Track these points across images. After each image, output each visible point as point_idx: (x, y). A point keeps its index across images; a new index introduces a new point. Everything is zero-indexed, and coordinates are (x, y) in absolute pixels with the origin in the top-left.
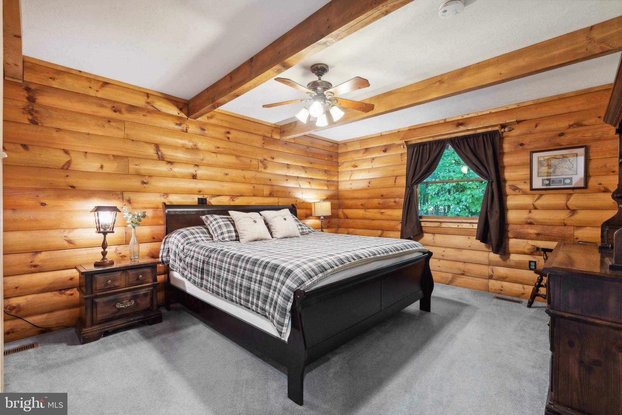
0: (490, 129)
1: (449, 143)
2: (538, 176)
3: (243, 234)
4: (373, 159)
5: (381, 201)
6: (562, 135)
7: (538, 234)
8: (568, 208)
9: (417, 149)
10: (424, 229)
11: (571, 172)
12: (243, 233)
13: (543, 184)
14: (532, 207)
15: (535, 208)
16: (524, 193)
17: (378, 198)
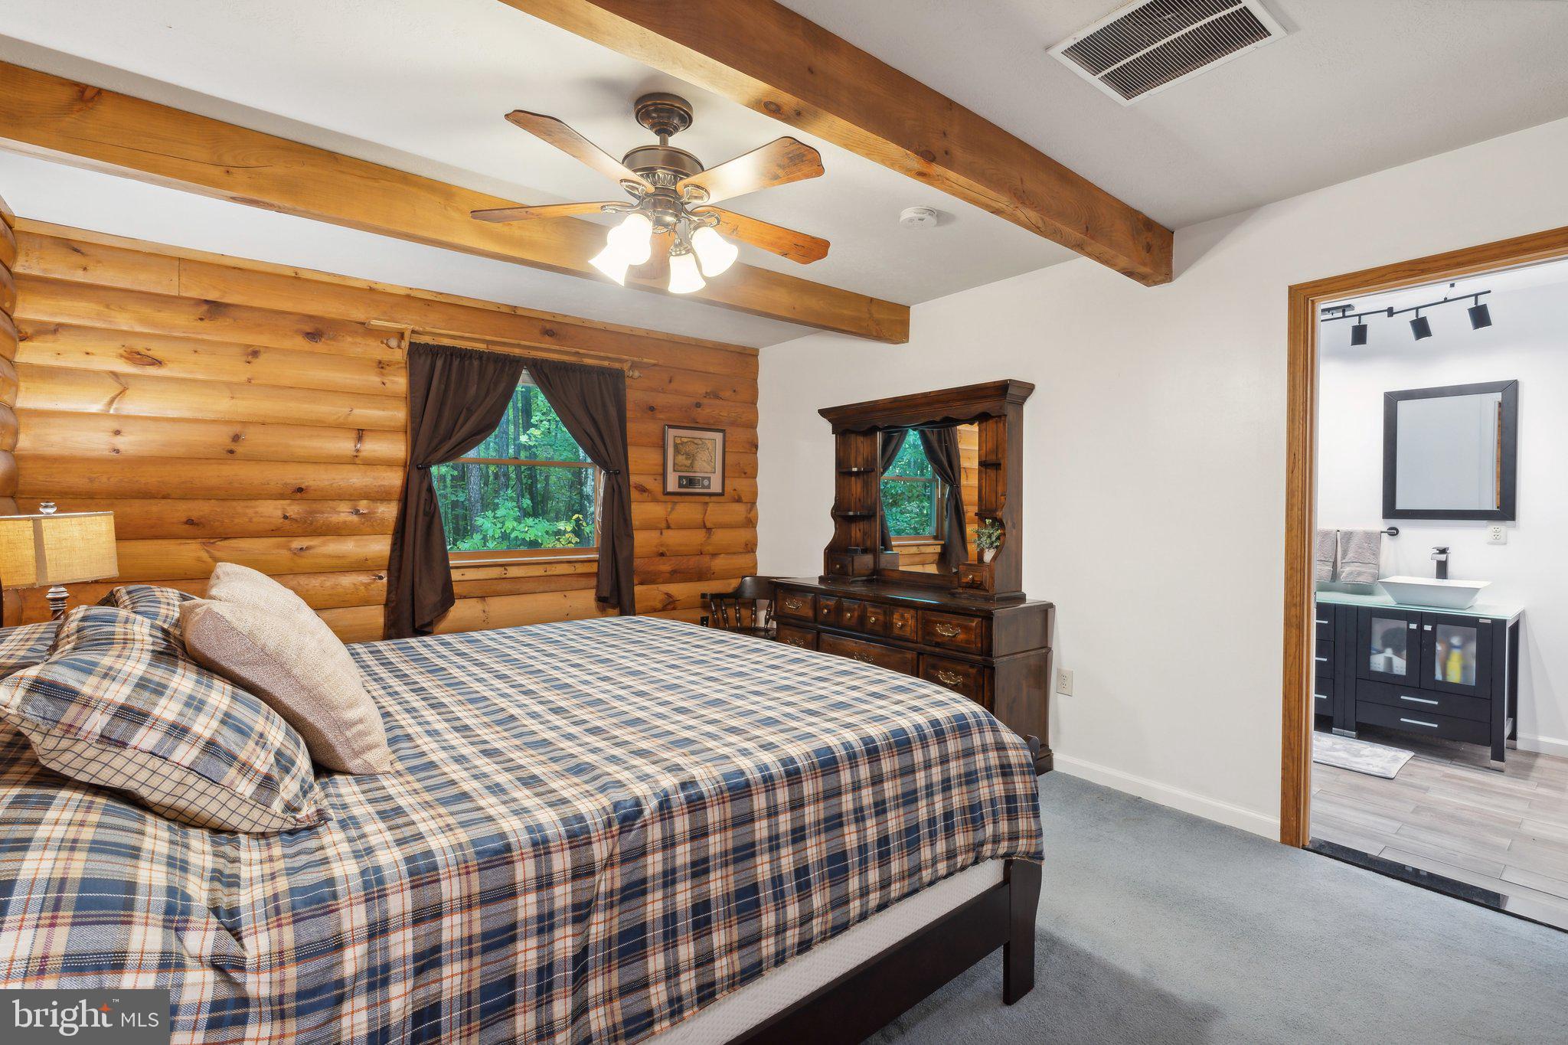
0: (606, 363)
1: (528, 369)
2: (674, 471)
3: (360, 727)
4: (255, 353)
5: (294, 509)
6: (698, 405)
7: (674, 572)
8: (705, 527)
9: (445, 362)
10: (456, 589)
11: (709, 469)
12: (361, 721)
13: (681, 486)
14: (664, 525)
15: (668, 527)
16: (655, 500)
17: (281, 496)
